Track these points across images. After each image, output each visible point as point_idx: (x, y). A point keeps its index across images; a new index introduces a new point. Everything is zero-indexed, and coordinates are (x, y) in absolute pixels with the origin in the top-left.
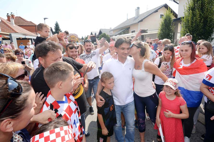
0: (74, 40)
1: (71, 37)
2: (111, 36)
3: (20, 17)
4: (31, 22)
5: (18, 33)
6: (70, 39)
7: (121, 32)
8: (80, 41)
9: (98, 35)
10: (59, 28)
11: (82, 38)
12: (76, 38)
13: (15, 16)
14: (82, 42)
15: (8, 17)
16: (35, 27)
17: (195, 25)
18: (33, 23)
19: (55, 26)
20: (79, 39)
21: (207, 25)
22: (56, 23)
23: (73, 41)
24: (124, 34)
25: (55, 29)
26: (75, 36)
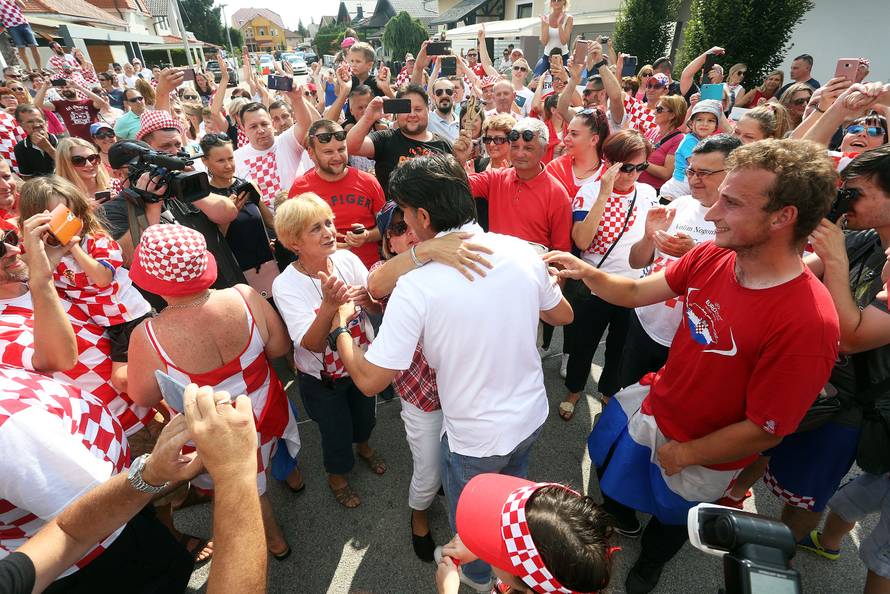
0: (271, 41)
1: (254, 24)
2: (430, 26)
5: (56, 13)
6: (249, 34)
7: (473, 7)
8: (294, 41)
9: (372, 18)
11: (300, 27)
12: (276, 32)
14: (301, 49)
17: (729, 14)
20: (289, 35)
21: (767, 13)
23: (265, 45)
24: (485, 16)
26: (271, 22)
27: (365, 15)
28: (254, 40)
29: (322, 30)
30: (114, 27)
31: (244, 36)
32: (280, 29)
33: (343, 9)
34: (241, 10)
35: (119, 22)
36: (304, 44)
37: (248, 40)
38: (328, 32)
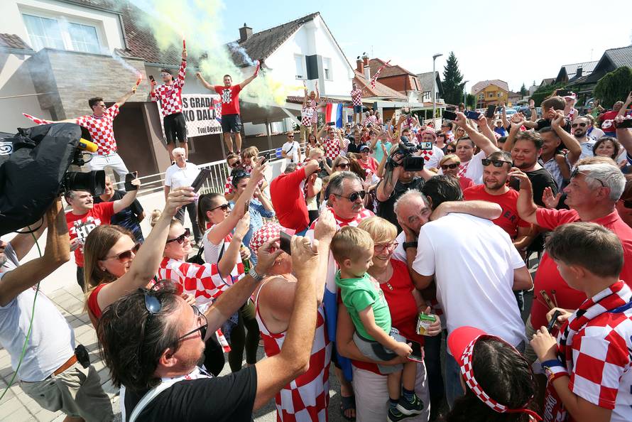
0: (496, 101)
1: (486, 90)
3: (377, 59)
4: (397, 67)
5: (377, 96)
6: (481, 96)
8: (514, 100)
9: (590, 76)
10: (456, 68)
11: (523, 89)
12: (502, 94)
13: (370, 59)
14: (518, 105)
15: (359, 62)
16: (404, 77)
18: (401, 69)
19: (446, 65)
20: (511, 95)
22: (450, 58)
23: (491, 103)
25: (446, 73)
26: (499, 88)
27: (583, 74)
28: (483, 101)
29: (540, 89)
30: (401, 100)
31: (477, 98)
32: (505, 91)
33: (563, 72)
34: (480, 82)
35: (405, 97)
36: (523, 100)
37: (479, 101)
38: (544, 91)
